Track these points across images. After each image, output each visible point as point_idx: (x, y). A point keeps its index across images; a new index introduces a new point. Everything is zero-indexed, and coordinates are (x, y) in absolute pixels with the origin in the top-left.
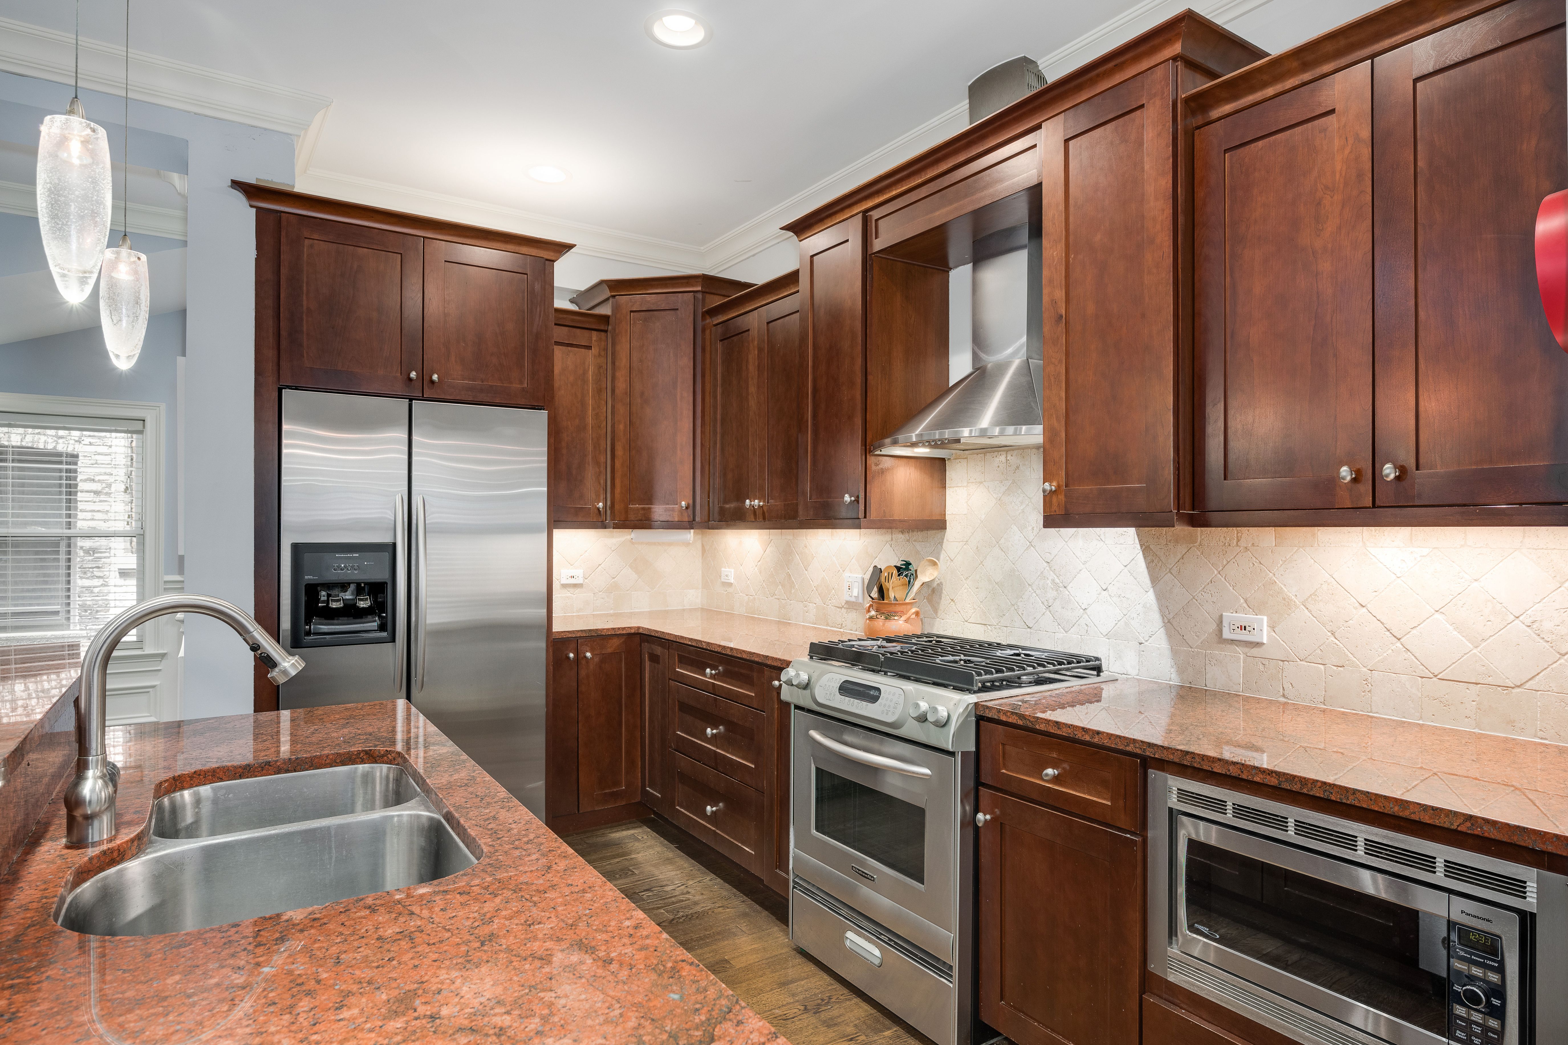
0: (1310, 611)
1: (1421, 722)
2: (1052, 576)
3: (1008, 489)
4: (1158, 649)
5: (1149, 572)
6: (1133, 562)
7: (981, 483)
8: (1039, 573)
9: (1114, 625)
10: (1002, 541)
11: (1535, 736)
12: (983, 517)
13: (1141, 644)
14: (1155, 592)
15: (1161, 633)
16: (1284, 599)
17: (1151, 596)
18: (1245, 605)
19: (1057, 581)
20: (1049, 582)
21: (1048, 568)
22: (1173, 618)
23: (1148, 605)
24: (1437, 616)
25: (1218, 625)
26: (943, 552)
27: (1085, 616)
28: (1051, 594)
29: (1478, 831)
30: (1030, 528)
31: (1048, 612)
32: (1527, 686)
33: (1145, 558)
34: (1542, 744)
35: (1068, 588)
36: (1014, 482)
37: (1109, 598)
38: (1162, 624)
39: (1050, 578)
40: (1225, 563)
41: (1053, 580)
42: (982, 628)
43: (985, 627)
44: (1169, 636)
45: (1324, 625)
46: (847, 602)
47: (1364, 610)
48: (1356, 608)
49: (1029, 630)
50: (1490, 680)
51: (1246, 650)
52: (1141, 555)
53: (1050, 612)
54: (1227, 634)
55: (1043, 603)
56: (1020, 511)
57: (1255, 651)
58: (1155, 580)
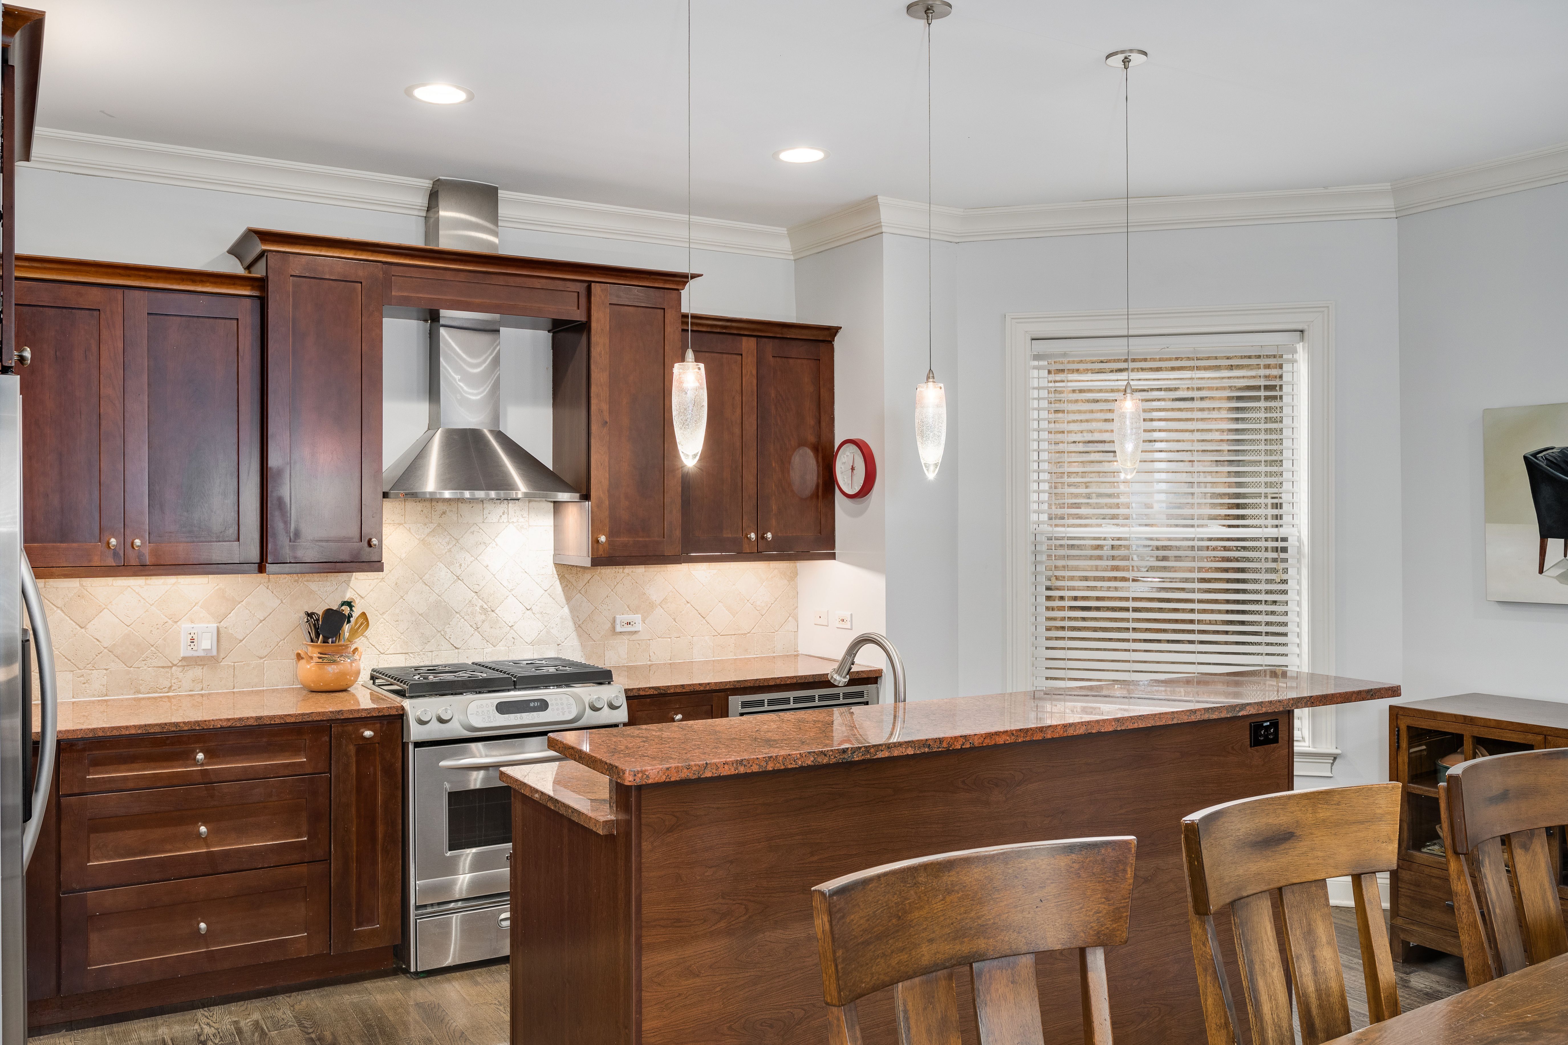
0: (663, 609)
1: (713, 659)
2: (481, 603)
3: (433, 531)
4: (572, 646)
5: (564, 594)
6: (552, 587)
7: (401, 524)
8: (467, 602)
9: (537, 634)
10: (427, 576)
11: (755, 654)
12: (404, 556)
13: (558, 645)
14: (569, 607)
15: (574, 635)
16: (650, 603)
17: (566, 610)
18: (628, 609)
19: (485, 606)
20: (478, 608)
21: (476, 597)
22: (583, 623)
23: (564, 617)
24: (720, 604)
25: (612, 624)
26: (350, 590)
27: (512, 631)
28: (480, 618)
29: (860, 676)
30: (458, 565)
31: (476, 633)
32: (752, 632)
33: (561, 584)
34: (756, 657)
35: (496, 611)
36: (439, 525)
37: (532, 615)
38: (574, 629)
39: (479, 605)
40: (616, 584)
41: (482, 607)
42: (402, 657)
43: (407, 655)
44: (579, 636)
45: (670, 615)
46: (184, 659)
47: (689, 605)
48: (685, 604)
49: (457, 650)
50: (739, 632)
51: (629, 637)
52: (558, 582)
53: (479, 632)
54: (619, 629)
55: (471, 626)
56: (446, 550)
57: (634, 637)
58: (568, 599)
